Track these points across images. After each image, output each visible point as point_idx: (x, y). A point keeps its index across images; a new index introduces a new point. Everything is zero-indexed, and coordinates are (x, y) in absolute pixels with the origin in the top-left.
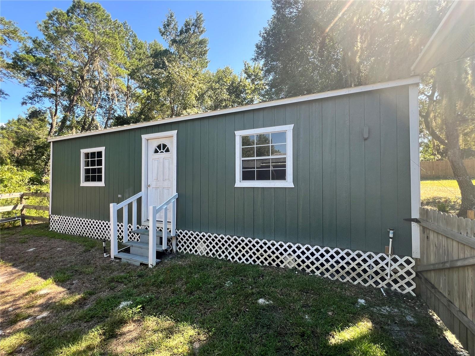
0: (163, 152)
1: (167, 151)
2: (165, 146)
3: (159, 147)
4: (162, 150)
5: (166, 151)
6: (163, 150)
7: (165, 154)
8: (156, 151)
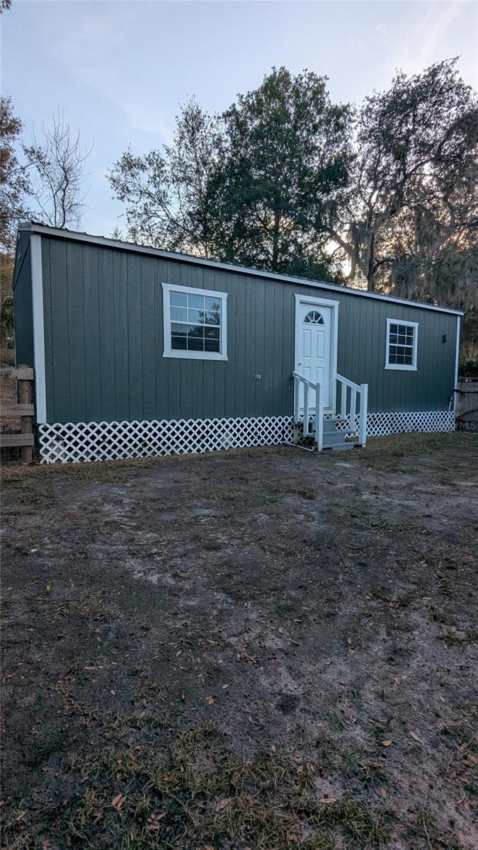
0: (315, 322)
1: (321, 322)
2: (318, 315)
3: (311, 314)
4: (314, 320)
5: (319, 322)
6: (316, 320)
7: (319, 327)
8: (307, 320)
